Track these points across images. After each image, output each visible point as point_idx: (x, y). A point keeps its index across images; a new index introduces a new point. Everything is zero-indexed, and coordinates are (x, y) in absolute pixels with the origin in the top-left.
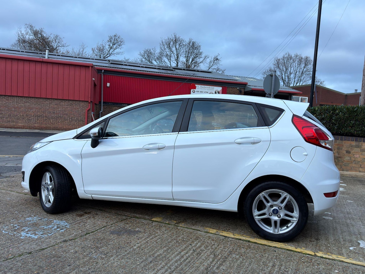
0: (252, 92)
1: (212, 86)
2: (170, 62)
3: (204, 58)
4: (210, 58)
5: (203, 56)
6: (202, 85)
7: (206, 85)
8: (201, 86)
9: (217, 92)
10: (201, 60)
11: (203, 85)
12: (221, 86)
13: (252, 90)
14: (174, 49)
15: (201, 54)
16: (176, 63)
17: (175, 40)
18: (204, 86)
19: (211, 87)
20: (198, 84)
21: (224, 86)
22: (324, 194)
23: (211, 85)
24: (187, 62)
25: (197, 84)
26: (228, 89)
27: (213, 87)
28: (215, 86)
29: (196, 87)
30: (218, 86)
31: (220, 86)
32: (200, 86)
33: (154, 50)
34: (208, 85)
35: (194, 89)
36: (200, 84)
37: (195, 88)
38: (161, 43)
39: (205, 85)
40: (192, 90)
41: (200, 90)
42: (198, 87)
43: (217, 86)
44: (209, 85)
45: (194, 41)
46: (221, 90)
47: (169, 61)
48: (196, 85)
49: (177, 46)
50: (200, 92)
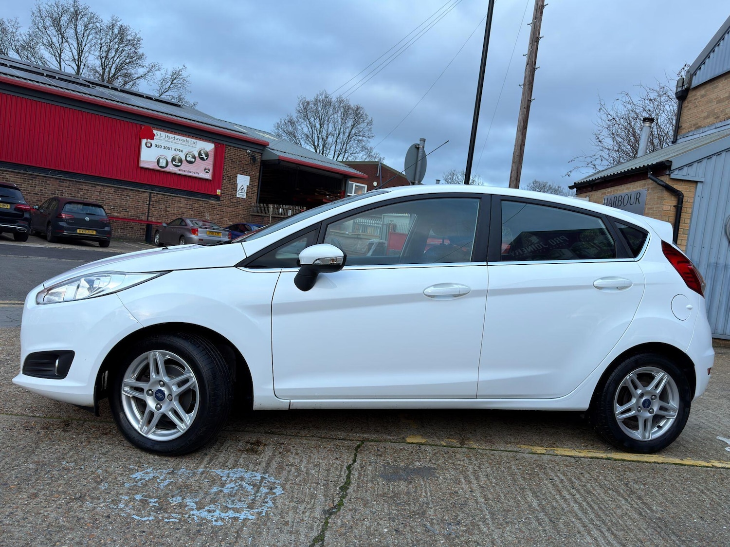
0: (279, 163)
1: (193, 137)
2: (60, 64)
3: (148, 69)
4: (163, 71)
5: (147, 62)
6: (168, 131)
7: (179, 134)
8: (167, 134)
9: (202, 152)
10: (141, 71)
11: (172, 132)
12: (213, 142)
13: (279, 160)
14: (70, 32)
15: (140, 57)
16: (76, 68)
17: (76, 12)
18: (173, 136)
19: (189, 139)
20: (161, 130)
21: (218, 141)
23: (189, 136)
24: (104, 70)
25: (157, 129)
26: (227, 150)
27: (195, 141)
28: (200, 139)
29: (154, 135)
30: (207, 141)
31: (210, 141)
32: (163, 134)
33: (13, 23)
34: (182, 135)
35: (149, 140)
36: (164, 130)
37: (152, 137)
38: (35, 12)
39: (175, 133)
40: (144, 141)
41: (163, 144)
42: (159, 135)
43: (203, 140)
44: (186, 136)
45: (125, 25)
46: (213, 151)
47: (58, 58)
48: (155, 132)
49: (80, 28)
50: (163, 147)
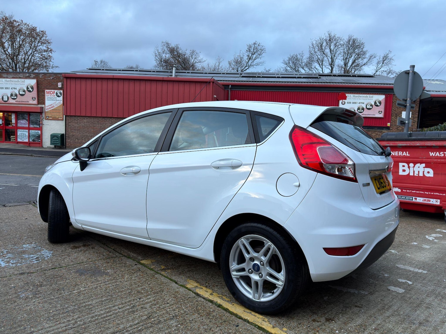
0: (432, 99)
1: (371, 94)
2: (322, 68)
6: (355, 93)
7: (362, 93)
8: (354, 95)
9: (377, 101)
10: (365, 61)
11: (357, 93)
12: (384, 94)
13: (431, 97)
14: (327, 51)
16: (330, 68)
17: (330, 39)
18: (358, 95)
19: (368, 95)
20: (350, 93)
21: (388, 93)
22: (324, 248)
23: (368, 94)
24: (345, 66)
25: (348, 93)
26: (394, 98)
27: (372, 96)
28: (375, 94)
29: (346, 97)
30: (380, 94)
31: (382, 94)
32: (352, 95)
33: (301, 54)
34: (364, 94)
35: (343, 100)
36: (353, 93)
37: (345, 98)
38: (311, 46)
39: (359, 93)
40: (341, 101)
41: (352, 101)
42: (349, 96)
43: (377, 94)
44: (366, 94)
46: (384, 100)
47: (321, 66)
48: (347, 95)
49: (332, 47)
50: (352, 103)
